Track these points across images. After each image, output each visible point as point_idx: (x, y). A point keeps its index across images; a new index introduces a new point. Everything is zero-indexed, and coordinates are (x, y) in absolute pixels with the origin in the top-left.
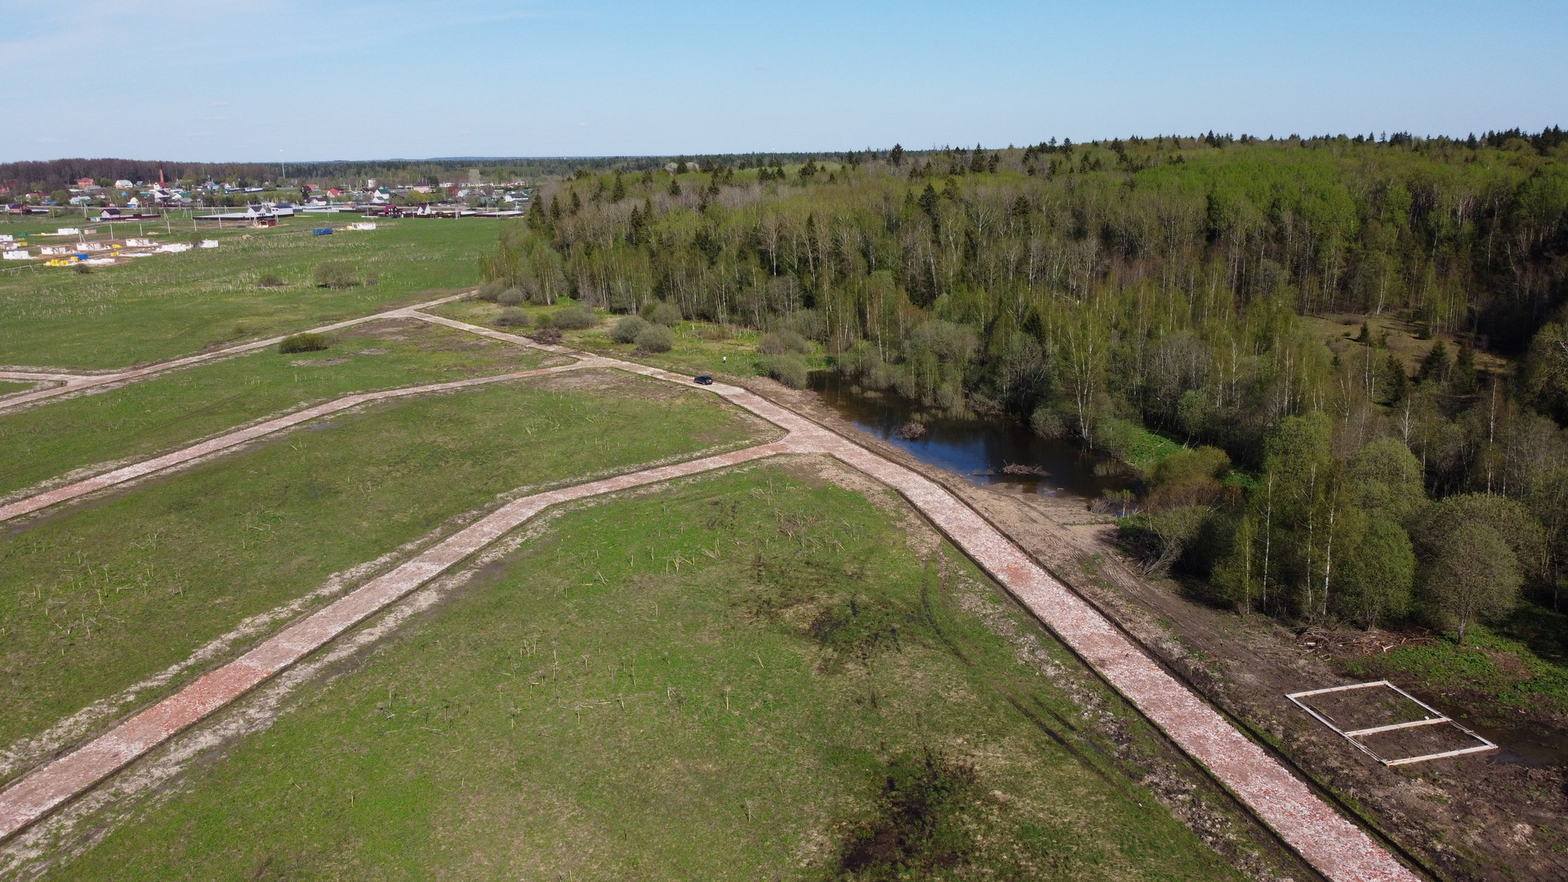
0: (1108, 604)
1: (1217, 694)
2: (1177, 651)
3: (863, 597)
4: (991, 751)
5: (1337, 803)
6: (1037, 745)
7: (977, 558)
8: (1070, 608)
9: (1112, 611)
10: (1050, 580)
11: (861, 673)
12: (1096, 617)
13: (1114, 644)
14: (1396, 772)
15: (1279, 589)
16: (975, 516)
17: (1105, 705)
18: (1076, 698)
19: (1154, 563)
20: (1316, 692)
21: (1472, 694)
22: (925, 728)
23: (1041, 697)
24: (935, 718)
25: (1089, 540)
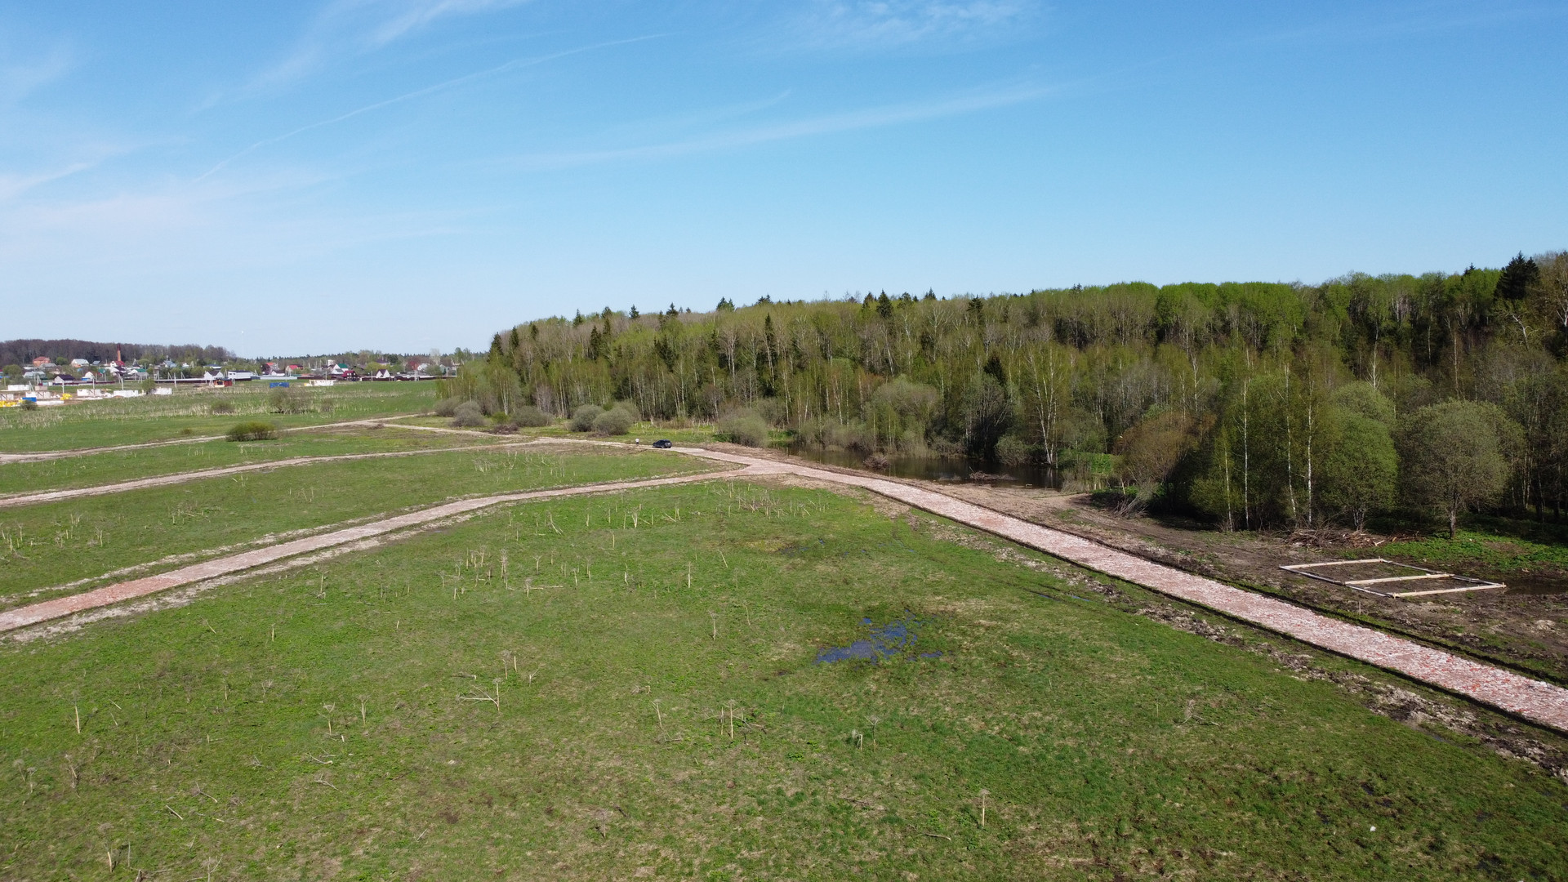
0: (1086, 532)
1: (1207, 571)
2: (1162, 552)
3: (831, 536)
4: (973, 602)
5: (1346, 619)
6: (1022, 598)
7: (948, 515)
8: (1047, 535)
9: (1091, 535)
10: (1025, 524)
11: (832, 569)
12: (1076, 539)
13: (1096, 551)
14: (1404, 600)
15: (1262, 499)
16: (943, 497)
17: (1091, 579)
18: (1060, 576)
19: (1129, 502)
20: (1312, 565)
21: (1471, 564)
22: (901, 593)
23: (1022, 577)
24: (912, 588)
25: (1062, 503)
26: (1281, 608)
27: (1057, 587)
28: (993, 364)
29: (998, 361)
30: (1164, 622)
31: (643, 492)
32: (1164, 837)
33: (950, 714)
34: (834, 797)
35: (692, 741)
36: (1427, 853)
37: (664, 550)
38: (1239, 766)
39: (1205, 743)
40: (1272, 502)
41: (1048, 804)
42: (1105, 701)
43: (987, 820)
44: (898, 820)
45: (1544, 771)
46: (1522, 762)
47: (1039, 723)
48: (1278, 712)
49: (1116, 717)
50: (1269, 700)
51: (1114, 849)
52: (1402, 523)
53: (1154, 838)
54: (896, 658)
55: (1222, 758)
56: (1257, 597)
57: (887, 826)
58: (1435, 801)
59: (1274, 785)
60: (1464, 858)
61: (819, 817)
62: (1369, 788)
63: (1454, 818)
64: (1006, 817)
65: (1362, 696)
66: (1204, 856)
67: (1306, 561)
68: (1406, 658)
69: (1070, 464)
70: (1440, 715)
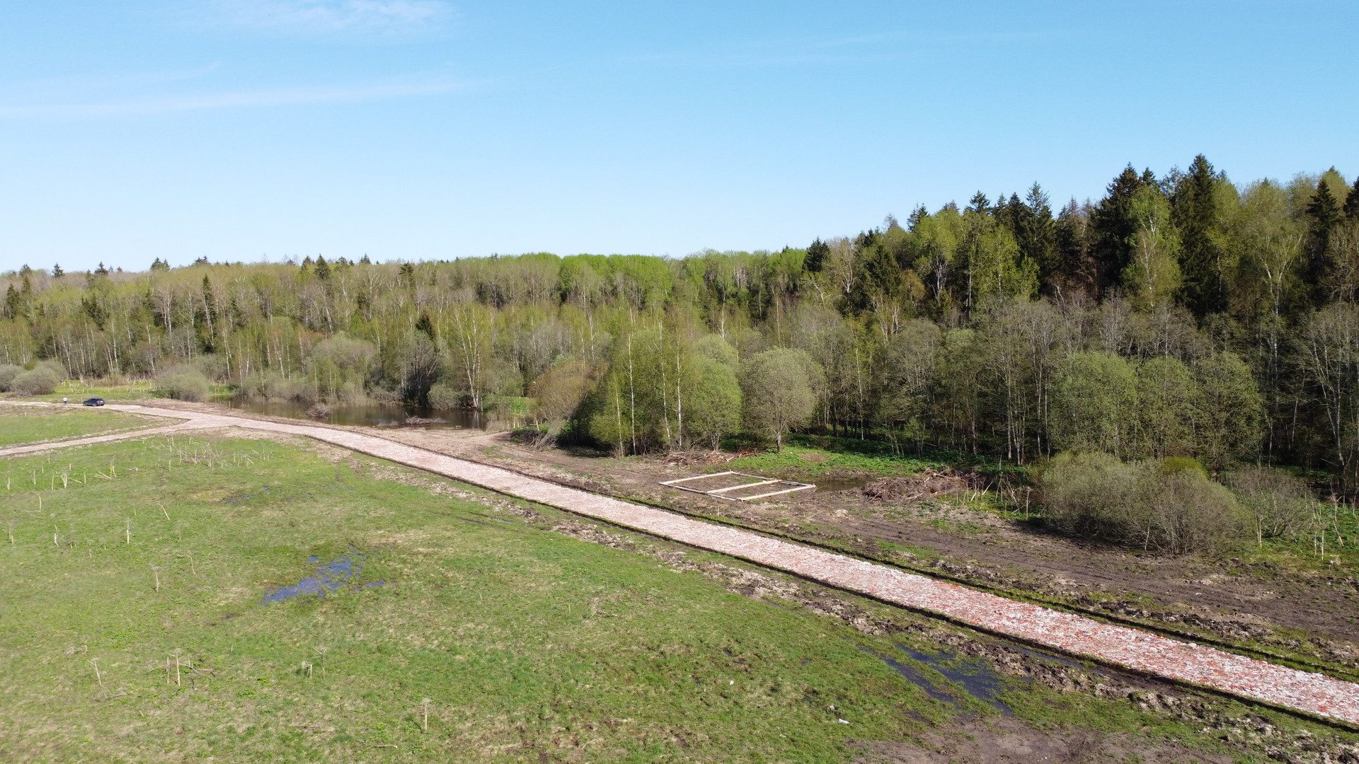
0: (508, 465)
1: (606, 490)
2: (569, 477)
3: (276, 482)
4: (412, 533)
5: (709, 520)
6: (455, 526)
7: (387, 457)
8: (474, 469)
9: (512, 467)
10: (456, 460)
11: (277, 514)
12: (499, 471)
13: (517, 480)
14: (749, 502)
15: (645, 429)
16: (382, 441)
17: (513, 504)
18: (487, 504)
19: (542, 437)
20: (683, 480)
21: (792, 471)
22: (346, 530)
23: (455, 507)
24: (355, 525)
25: (487, 441)
26: (662, 516)
27: (485, 513)
28: (424, 322)
29: (428, 320)
30: (573, 535)
31: (73, 451)
32: (577, 715)
33: (394, 635)
34: (286, 726)
35: (136, 694)
36: (769, 695)
37: (99, 508)
38: (634, 648)
39: (608, 632)
40: (653, 431)
41: (482, 702)
42: (527, 607)
43: (429, 724)
44: (348, 738)
45: (844, 621)
46: (830, 617)
47: (473, 633)
48: (662, 600)
49: (537, 619)
50: (654, 591)
51: (538, 731)
52: (745, 443)
53: (570, 717)
54: (342, 590)
55: (621, 643)
56: (644, 508)
57: (338, 745)
58: (774, 655)
59: (661, 659)
60: (794, 695)
61: (271, 747)
62: (729, 652)
63: (787, 666)
64: (446, 719)
65: (721, 580)
66: (609, 724)
67: (679, 477)
68: (751, 547)
69: (492, 407)
70: (775, 588)
